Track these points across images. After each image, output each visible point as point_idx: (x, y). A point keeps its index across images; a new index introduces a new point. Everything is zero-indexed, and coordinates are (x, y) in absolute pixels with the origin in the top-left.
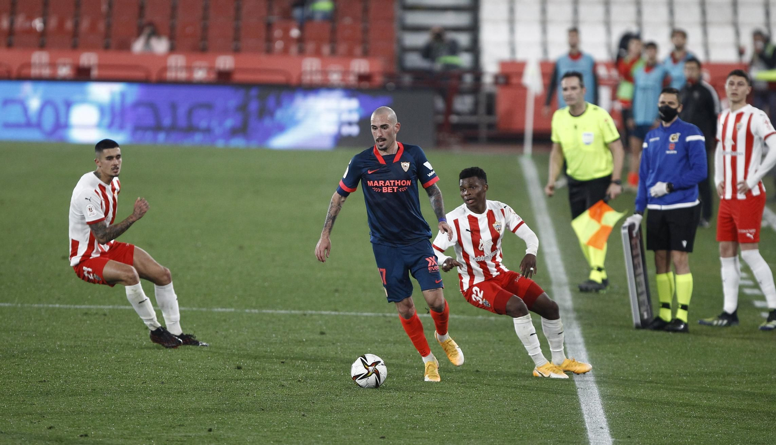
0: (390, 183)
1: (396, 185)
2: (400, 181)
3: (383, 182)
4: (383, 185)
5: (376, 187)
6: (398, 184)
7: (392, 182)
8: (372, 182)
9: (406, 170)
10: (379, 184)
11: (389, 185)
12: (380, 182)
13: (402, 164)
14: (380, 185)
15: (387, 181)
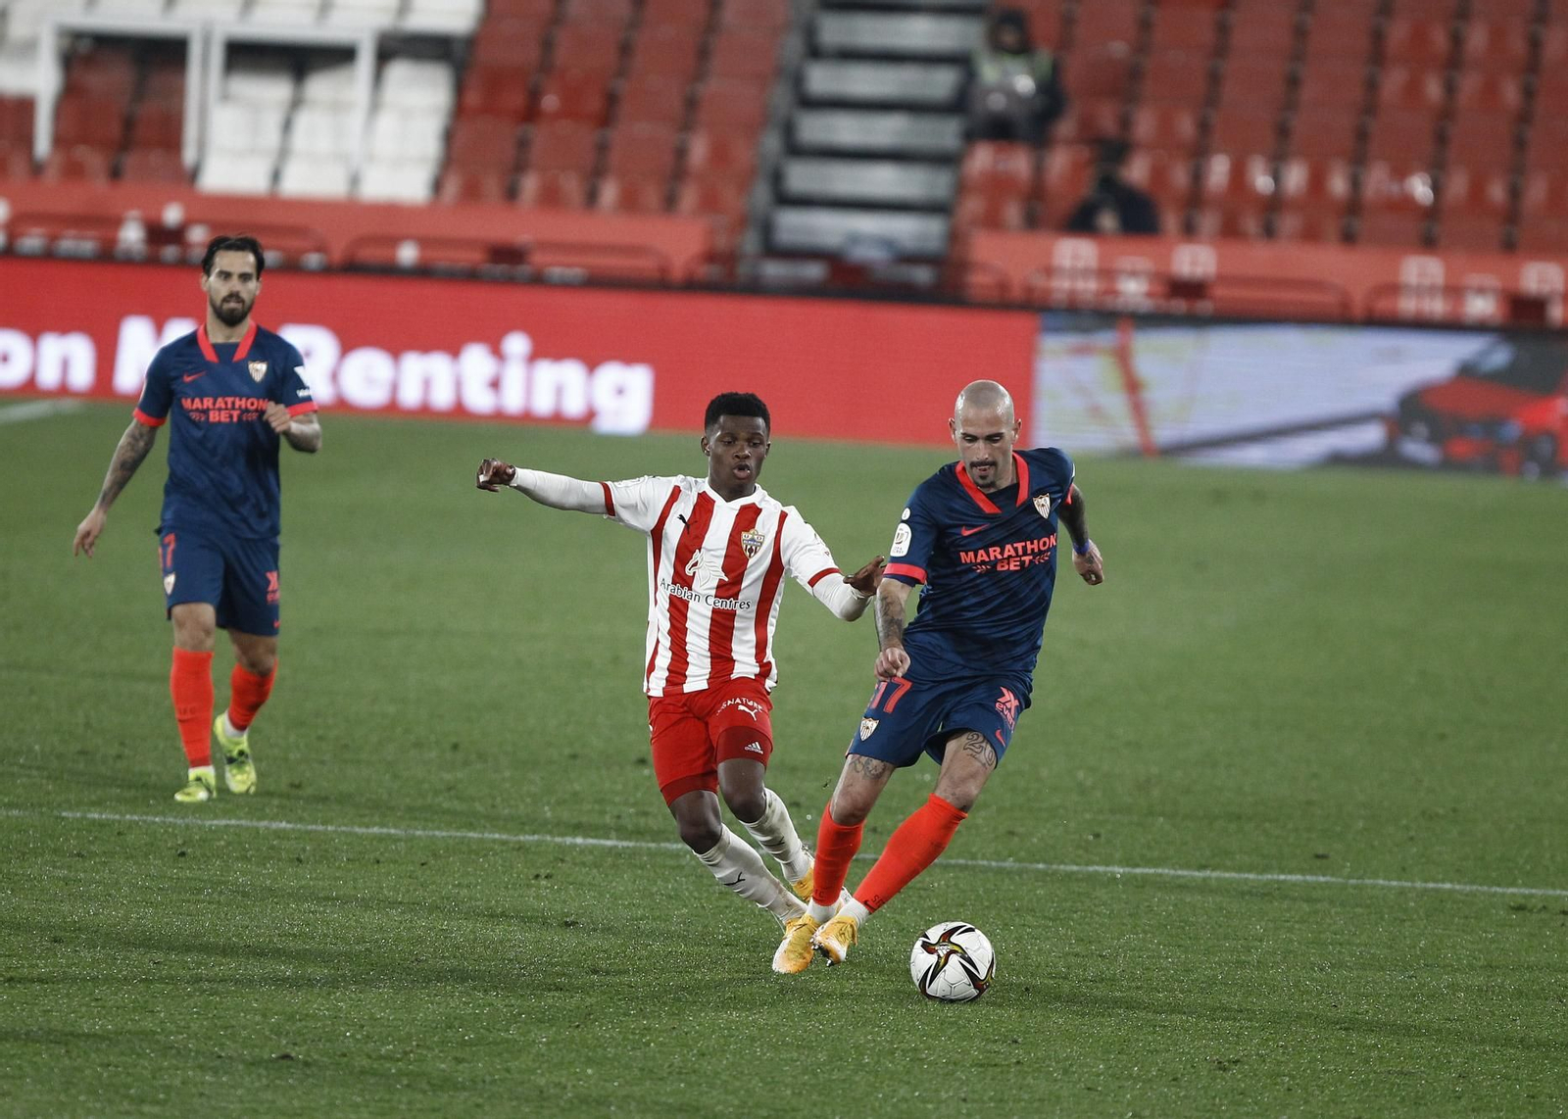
0: (1016, 549)
1: (1029, 552)
2: (1036, 542)
3: (998, 549)
4: (1000, 557)
5: (983, 563)
6: (1033, 550)
7: (1019, 546)
8: (971, 554)
9: (1046, 516)
10: (989, 557)
11: (1014, 554)
12: (991, 550)
13: (1035, 503)
14: (992, 558)
15: (1008, 547)
